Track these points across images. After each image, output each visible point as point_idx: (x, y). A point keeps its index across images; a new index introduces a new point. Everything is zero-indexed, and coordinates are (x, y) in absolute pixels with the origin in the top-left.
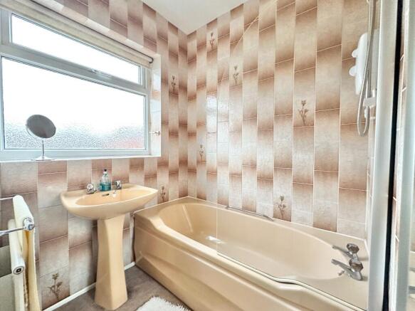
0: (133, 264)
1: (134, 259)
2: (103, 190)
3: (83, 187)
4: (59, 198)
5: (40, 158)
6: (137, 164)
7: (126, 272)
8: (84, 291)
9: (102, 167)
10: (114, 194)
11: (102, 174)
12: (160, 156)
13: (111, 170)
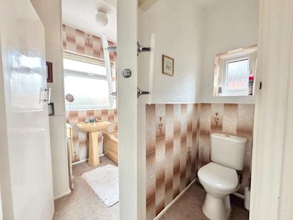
0: (103, 155)
1: (104, 153)
2: (91, 122)
3: (84, 121)
4: (76, 124)
5: (69, 110)
6: (105, 112)
7: (100, 157)
8: (84, 160)
9: (90, 113)
10: (95, 124)
11: (90, 116)
12: (115, 108)
13: (94, 115)
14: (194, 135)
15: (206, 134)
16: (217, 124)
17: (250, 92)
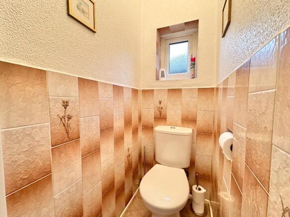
14: (135, 132)
15: (148, 128)
16: (160, 115)
17: (192, 75)
